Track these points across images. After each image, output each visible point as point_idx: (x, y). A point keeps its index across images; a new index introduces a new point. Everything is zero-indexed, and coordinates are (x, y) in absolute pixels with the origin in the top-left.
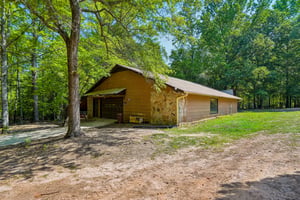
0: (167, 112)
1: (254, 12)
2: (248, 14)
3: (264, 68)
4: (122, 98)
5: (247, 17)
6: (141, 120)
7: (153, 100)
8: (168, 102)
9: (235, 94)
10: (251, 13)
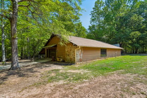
0: (71, 57)
1: (131, 3)
2: (129, 4)
3: (137, 32)
4: (56, 49)
5: (128, 6)
6: (61, 60)
7: (66, 50)
8: (72, 51)
9: (120, 46)
10: (130, 4)
